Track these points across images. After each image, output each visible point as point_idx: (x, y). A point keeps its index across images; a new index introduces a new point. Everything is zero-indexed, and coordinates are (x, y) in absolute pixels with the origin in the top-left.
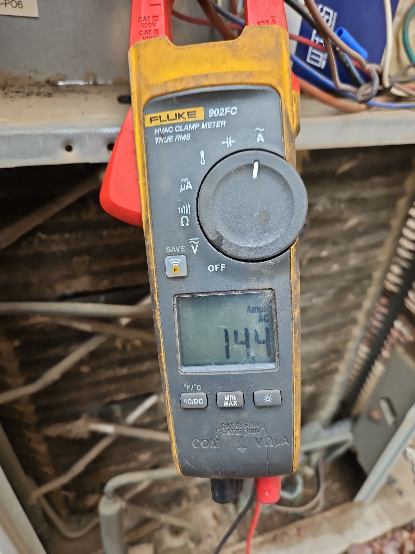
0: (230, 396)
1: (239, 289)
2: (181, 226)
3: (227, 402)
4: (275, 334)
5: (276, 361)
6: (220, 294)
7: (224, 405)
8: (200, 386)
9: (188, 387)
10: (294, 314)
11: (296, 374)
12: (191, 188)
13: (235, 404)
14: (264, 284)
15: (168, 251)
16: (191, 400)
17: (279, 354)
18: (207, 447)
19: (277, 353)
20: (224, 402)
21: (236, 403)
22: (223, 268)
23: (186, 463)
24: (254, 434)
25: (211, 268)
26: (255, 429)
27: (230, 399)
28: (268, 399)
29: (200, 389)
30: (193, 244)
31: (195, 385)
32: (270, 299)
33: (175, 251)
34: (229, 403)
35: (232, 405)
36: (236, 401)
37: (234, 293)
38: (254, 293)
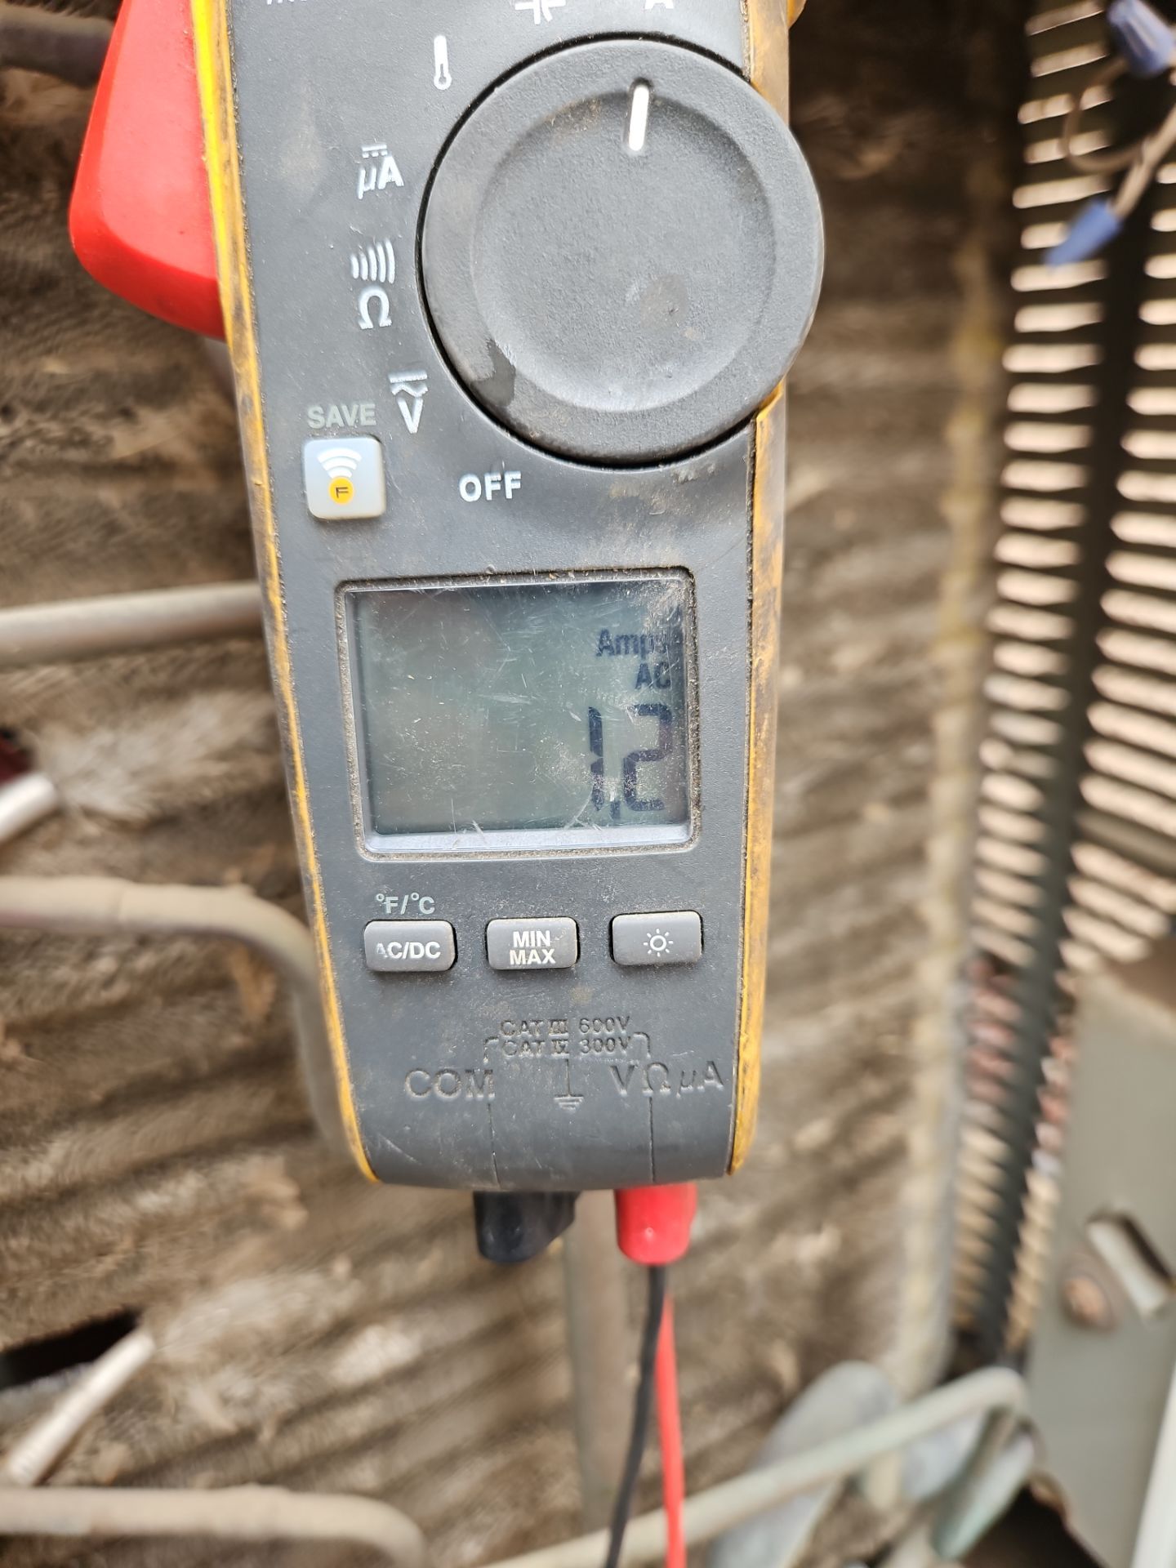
0: (533, 933)
1: (571, 566)
2: (363, 326)
3: (522, 953)
4: (691, 726)
5: (689, 818)
6: (503, 583)
7: (512, 962)
8: (432, 901)
9: (389, 904)
10: (758, 659)
11: (755, 862)
12: (399, 182)
13: (549, 959)
14: (657, 551)
15: (315, 421)
16: (399, 946)
17: (699, 795)
18: (453, 1097)
19: (693, 792)
20: (512, 953)
21: (552, 956)
22: (513, 490)
23: (384, 1145)
24: (609, 1053)
25: (470, 488)
26: (613, 1040)
27: (533, 945)
28: (658, 943)
29: (432, 910)
30: (403, 394)
31: (415, 896)
32: (675, 604)
33: (341, 424)
34: (527, 955)
35: (539, 962)
36: (552, 951)
37: (553, 580)
38: (621, 583)
